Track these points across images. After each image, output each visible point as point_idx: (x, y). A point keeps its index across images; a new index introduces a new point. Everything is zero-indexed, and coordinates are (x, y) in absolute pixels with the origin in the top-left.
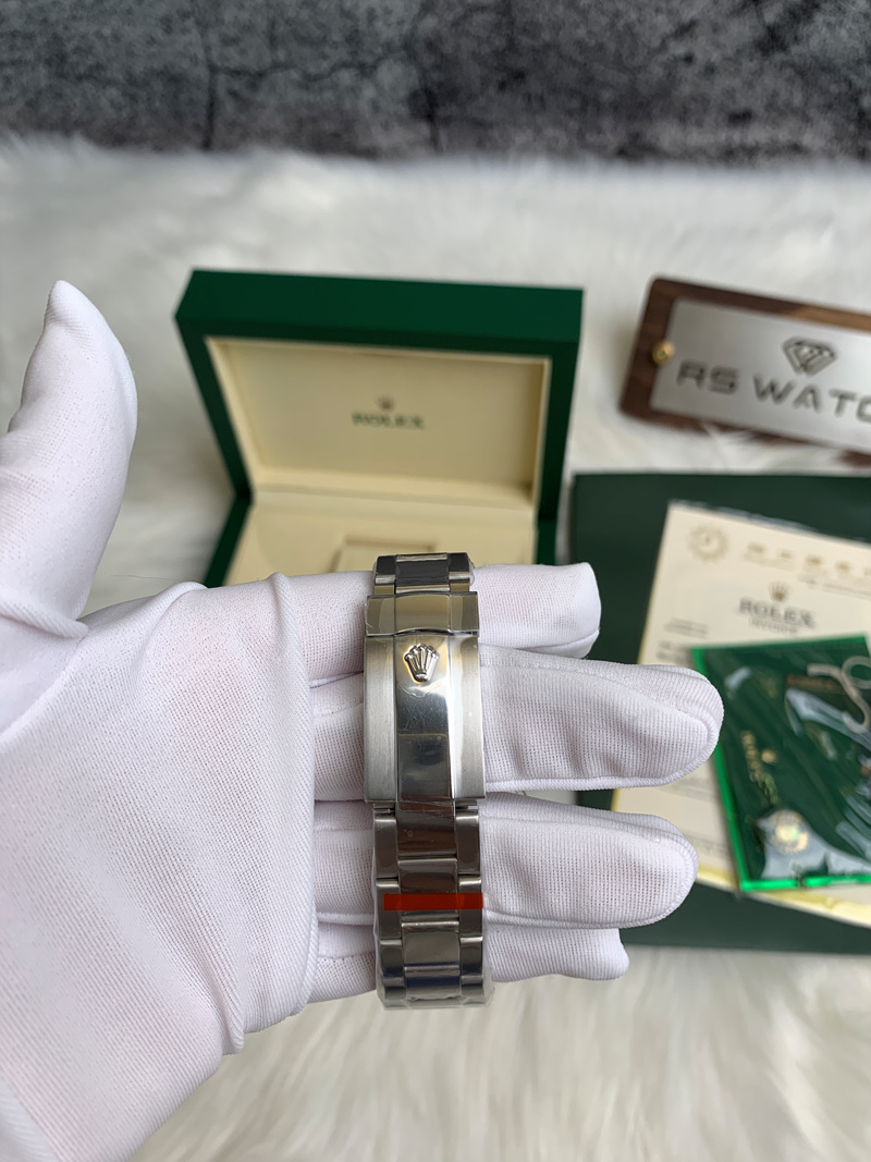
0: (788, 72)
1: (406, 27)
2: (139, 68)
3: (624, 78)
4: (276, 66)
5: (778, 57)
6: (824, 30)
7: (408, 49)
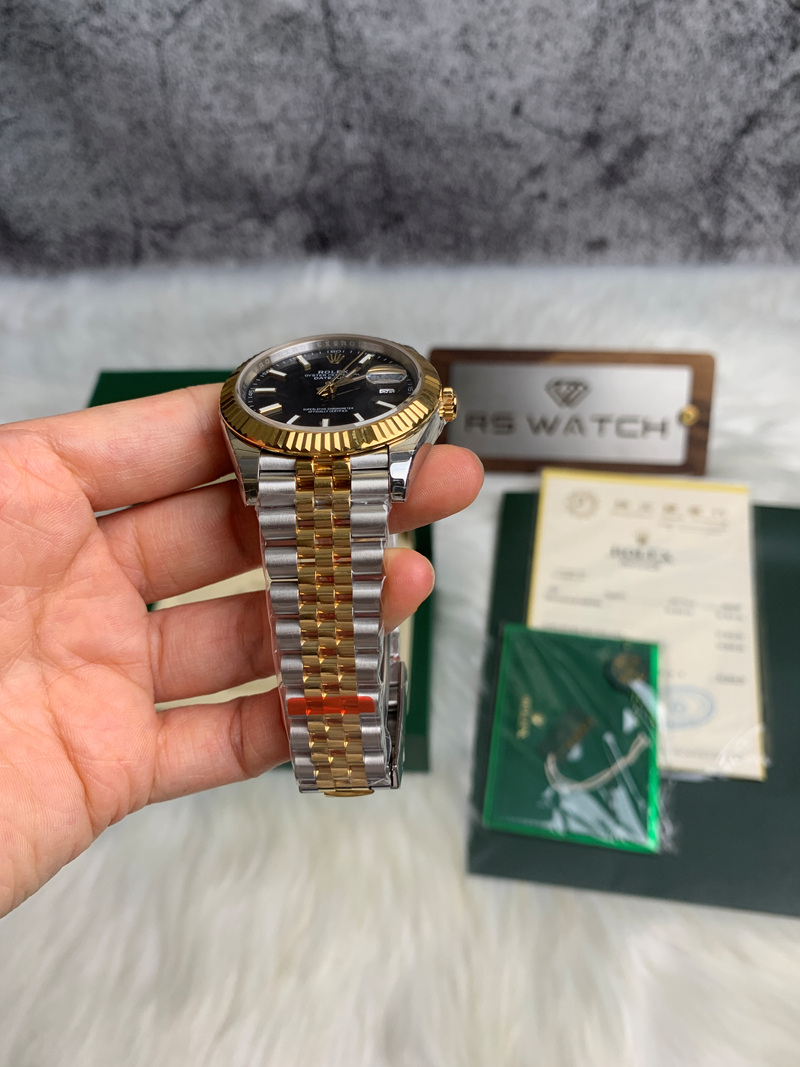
0: (631, 203)
1: (297, 186)
2: (74, 228)
3: (489, 217)
4: (191, 219)
5: (620, 190)
6: (655, 165)
7: (301, 201)
